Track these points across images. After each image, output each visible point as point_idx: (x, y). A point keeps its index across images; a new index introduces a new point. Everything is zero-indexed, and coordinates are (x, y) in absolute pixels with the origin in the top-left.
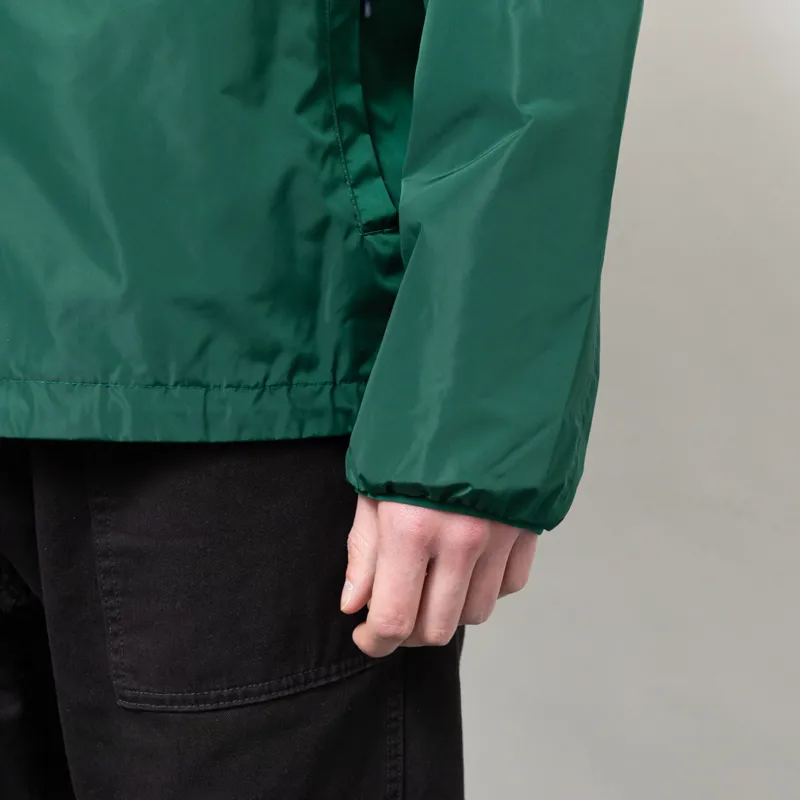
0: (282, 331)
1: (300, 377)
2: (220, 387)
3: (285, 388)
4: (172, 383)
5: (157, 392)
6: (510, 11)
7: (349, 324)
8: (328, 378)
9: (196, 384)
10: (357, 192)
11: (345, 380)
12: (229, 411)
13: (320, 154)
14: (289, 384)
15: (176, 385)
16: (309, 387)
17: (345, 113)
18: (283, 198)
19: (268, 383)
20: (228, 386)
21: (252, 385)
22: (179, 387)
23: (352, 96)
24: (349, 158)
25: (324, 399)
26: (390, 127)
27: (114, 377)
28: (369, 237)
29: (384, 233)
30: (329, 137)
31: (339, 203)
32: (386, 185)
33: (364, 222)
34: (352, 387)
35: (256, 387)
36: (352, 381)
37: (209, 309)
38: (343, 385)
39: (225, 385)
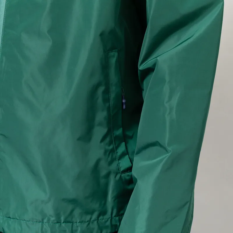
0: (96, 206)
1: (101, 217)
2: (77, 222)
3: (96, 221)
4: (62, 222)
5: (57, 225)
6: (166, 116)
7: (116, 201)
8: (110, 216)
9: (70, 222)
10: (120, 161)
11: (115, 216)
12: (79, 229)
13: (108, 153)
14: (98, 220)
15: (63, 223)
16: (104, 220)
17: (117, 138)
18: (96, 167)
19: (91, 220)
20: (79, 222)
21: (86, 221)
22: (64, 223)
23: (119, 132)
24: (117, 151)
25: (108, 223)
26: (131, 138)
27: (45, 221)
28: (123, 175)
29: (128, 172)
30: (111, 147)
31: (114, 166)
32: (129, 157)
33: (121, 171)
34: (117, 218)
35: (87, 222)
36: (117, 216)
37: (74, 201)
38: (114, 218)
39: (78, 222)
